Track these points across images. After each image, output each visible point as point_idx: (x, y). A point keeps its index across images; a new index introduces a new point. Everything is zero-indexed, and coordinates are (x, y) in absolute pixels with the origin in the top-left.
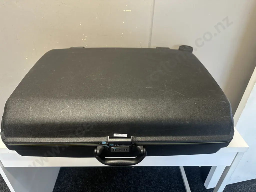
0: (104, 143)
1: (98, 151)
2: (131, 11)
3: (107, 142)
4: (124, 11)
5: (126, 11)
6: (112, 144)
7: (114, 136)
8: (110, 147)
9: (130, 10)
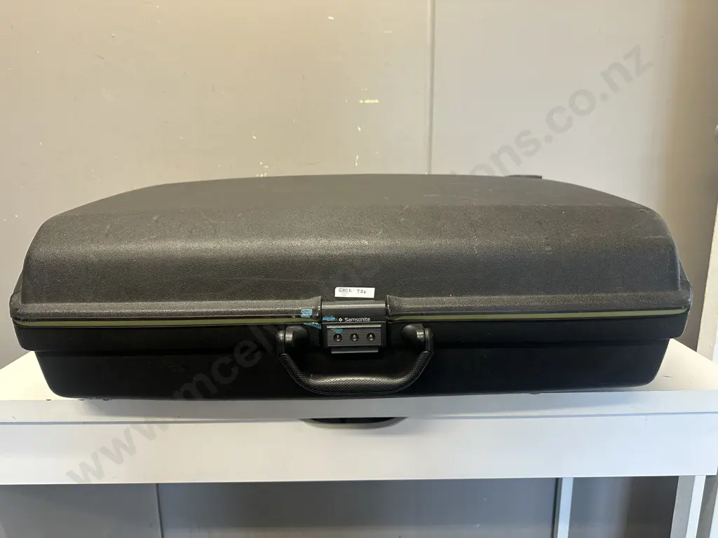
0: (307, 312)
1: (289, 337)
2: (377, 101)
3: (315, 311)
4: (361, 104)
5: (367, 101)
6: (329, 316)
7: (336, 296)
8: (324, 327)
9: (375, 99)
